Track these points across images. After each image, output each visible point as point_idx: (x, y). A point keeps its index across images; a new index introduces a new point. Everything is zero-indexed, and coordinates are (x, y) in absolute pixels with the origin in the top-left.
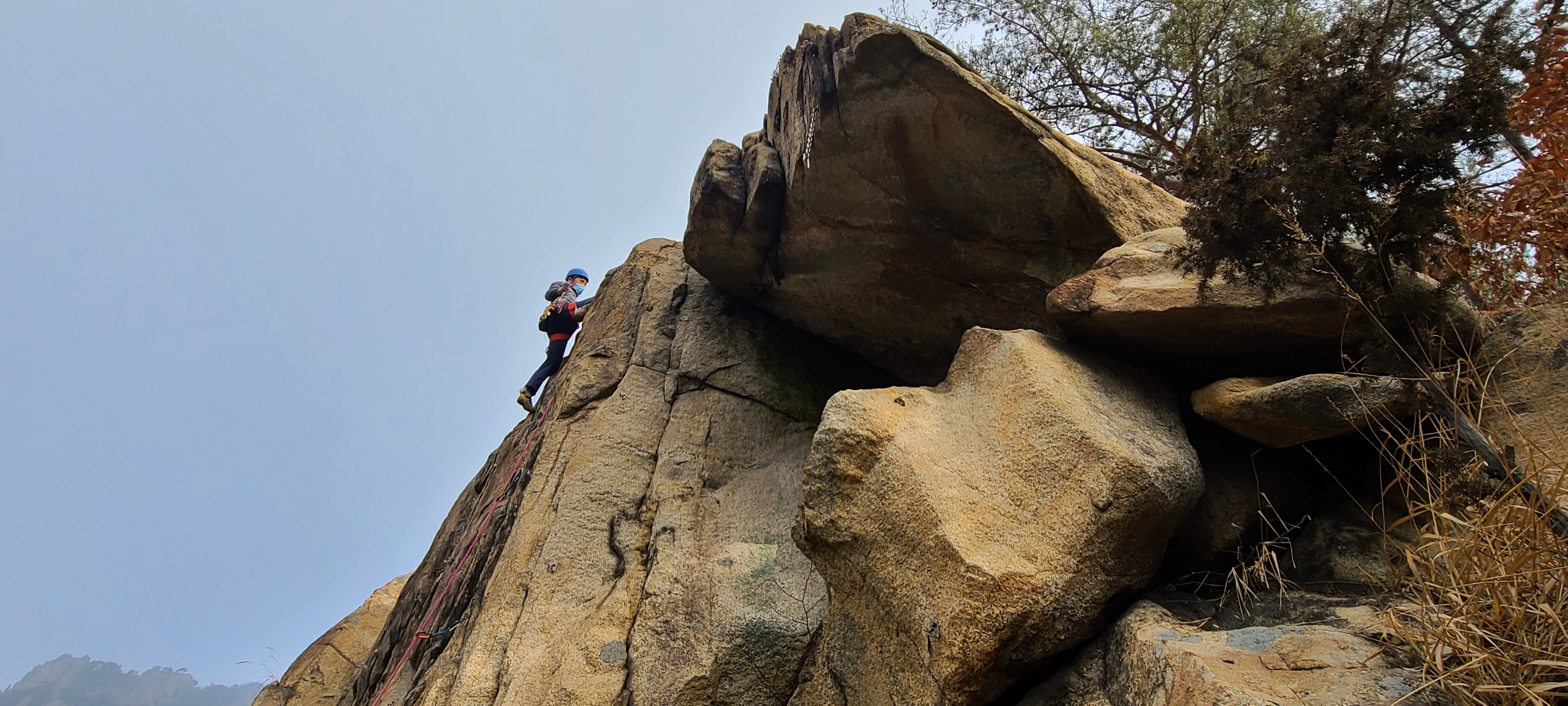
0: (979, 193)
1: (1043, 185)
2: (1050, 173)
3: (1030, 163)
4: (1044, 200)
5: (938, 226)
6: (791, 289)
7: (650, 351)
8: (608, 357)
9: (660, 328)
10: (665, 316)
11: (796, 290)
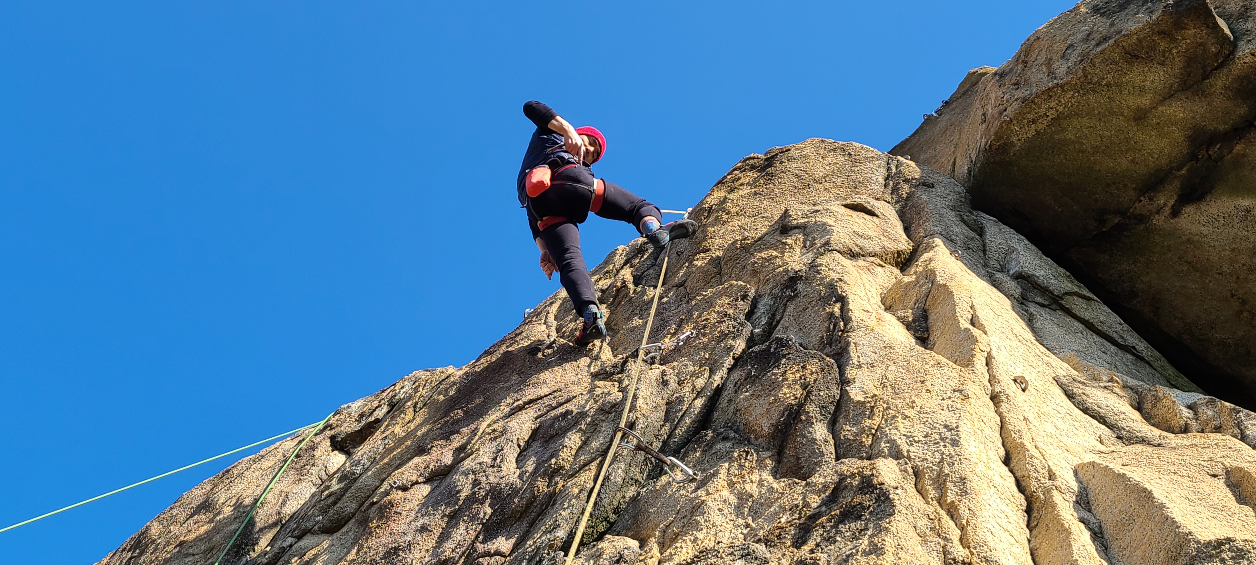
6: (1194, 229)
7: (956, 229)
8: (877, 216)
9: (958, 213)
10: (961, 201)
11: (1205, 231)
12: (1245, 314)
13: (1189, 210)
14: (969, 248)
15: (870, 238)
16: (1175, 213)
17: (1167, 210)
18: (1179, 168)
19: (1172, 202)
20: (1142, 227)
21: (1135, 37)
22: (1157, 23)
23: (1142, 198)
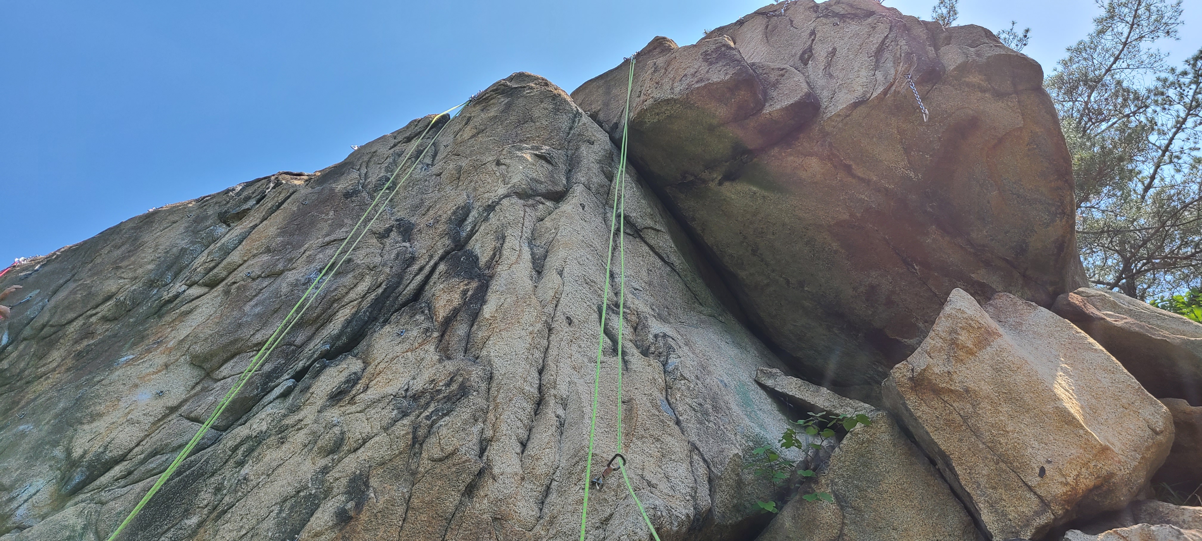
0: (989, 202)
1: (1045, 221)
2: (1059, 216)
3: (1050, 202)
4: (1036, 232)
5: (929, 209)
6: (728, 194)
7: (595, 180)
8: (552, 165)
9: (601, 165)
10: (606, 157)
11: (733, 197)
12: (745, 244)
13: (727, 184)
14: (599, 193)
15: (541, 183)
16: (720, 183)
17: (717, 181)
18: (726, 162)
19: (720, 178)
20: (704, 186)
21: (715, 86)
22: (727, 82)
23: (706, 171)
